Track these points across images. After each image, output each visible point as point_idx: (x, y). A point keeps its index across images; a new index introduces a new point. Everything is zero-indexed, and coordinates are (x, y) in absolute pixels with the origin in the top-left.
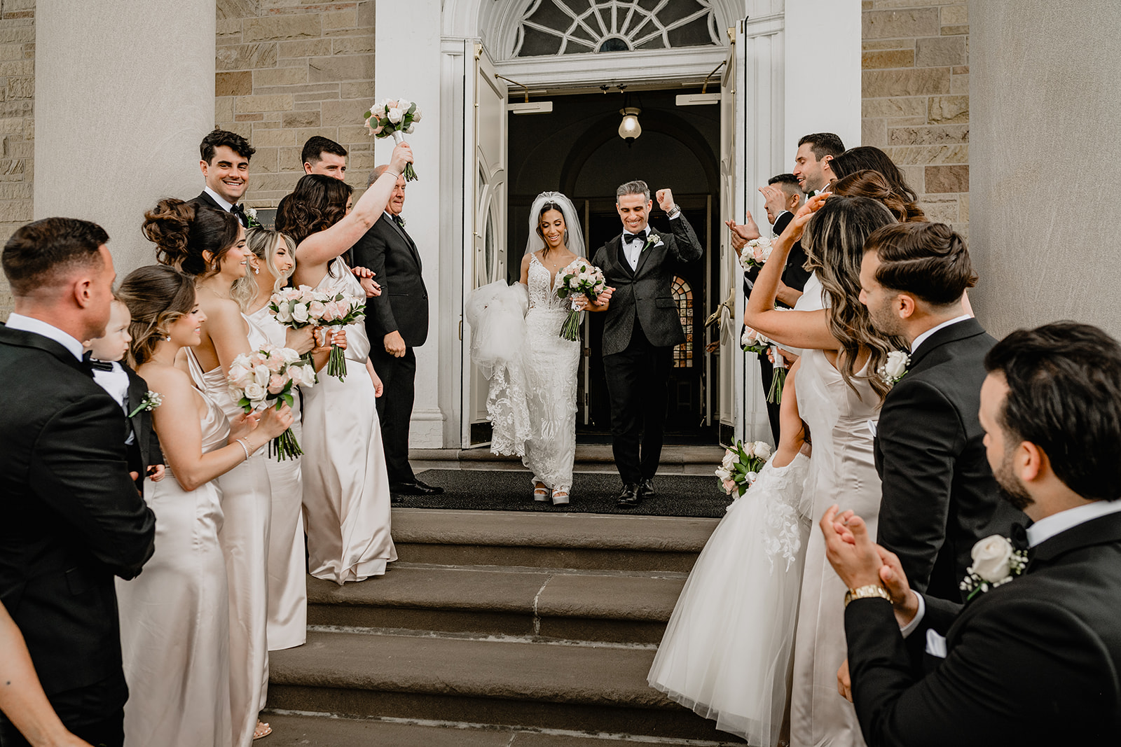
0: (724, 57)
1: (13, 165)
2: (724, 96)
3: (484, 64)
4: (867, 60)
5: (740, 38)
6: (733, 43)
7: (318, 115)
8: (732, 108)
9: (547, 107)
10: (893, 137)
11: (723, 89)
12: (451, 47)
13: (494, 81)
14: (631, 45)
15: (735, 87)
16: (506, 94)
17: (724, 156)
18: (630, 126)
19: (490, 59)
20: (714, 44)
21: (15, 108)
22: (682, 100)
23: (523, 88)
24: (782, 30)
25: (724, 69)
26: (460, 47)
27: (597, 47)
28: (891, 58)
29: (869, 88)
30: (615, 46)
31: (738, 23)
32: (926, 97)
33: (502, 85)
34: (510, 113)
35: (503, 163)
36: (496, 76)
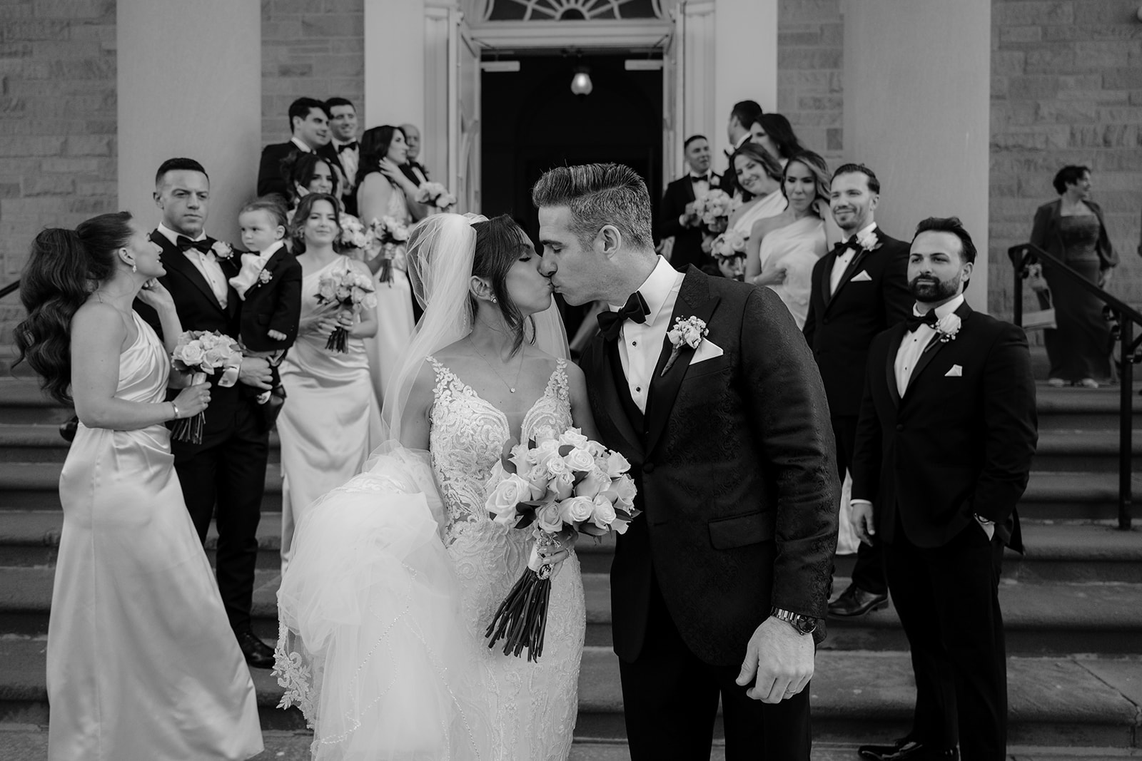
0: (666, 30)
1: (14, 103)
2: (666, 63)
3: (464, 29)
4: (782, 39)
5: (679, 18)
6: (674, 21)
7: (310, 67)
8: (673, 73)
9: (514, 66)
10: (802, 103)
11: (665, 57)
12: (433, 12)
13: (470, 43)
14: (587, 15)
15: (676, 58)
16: (478, 53)
17: (666, 115)
18: (582, 82)
19: (468, 25)
20: (657, 17)
21: (14, 49)
22: (631, 65)
23: (493, 49)
24: (714, 11)
25: (666, 41)
26: (443, 13)
27: (558, 15)
28: (800, 38)
29: (783, 61)
30: (572, 15)
31: (678, 6)
32: (828, 71)
33: (476, 46)
34: (483, 71)
35: (477, 115)
36: (473, 39)
